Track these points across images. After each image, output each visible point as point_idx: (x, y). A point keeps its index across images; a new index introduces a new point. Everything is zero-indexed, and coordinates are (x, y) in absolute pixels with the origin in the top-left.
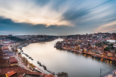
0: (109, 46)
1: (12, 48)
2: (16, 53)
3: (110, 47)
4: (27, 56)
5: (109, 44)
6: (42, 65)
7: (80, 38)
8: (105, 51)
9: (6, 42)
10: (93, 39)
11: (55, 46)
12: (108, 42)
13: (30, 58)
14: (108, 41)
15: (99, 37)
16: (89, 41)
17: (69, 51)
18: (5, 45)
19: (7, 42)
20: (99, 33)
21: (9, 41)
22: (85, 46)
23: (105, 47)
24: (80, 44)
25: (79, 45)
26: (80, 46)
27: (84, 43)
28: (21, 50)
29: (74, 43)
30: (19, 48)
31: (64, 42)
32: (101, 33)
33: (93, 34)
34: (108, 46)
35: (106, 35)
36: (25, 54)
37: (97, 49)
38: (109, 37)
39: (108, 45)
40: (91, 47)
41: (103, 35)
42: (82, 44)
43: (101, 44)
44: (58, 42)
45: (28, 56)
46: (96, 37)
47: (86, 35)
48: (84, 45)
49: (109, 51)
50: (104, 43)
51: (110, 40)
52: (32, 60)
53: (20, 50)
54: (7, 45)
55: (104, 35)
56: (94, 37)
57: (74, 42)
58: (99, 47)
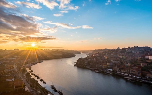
0: (148, 65)
1: (18, 67)
2: (23, 73)
3: (150, 65)
4: (37, 78)
5: (148, 61)
6: (57, 90)
7: (109, 53)
8: (143, 71)
9: (10, 59)
10: (126, 55)
11: (76, 64)
12: (148, 59)
13: (41, 80)
14: (147, 57)
15: (135, 52)
16: (121, 57)
17: (94, 71)
18: (9, 63)
19: (12, 59)
20: (135, 46)
21: (15, 57)
22: (116, 65)
23: (143, 66)
24: (110, 61)
25: (107, 63)
26: (109, 65)
27: (115, 61)
28: (30, 70)
29: (101, 61)
30: (27, 67)
31: (88, 59)
32: (137, 46)
33: (127, 48)
34: (146, 65)
35: (144, 50)
36: (35, 75)
37: (132, 68)
38: (149, 52)
39: (147, 63)
40: (124, 66)
41: (140, 50)
42: (112, 62)
43: (137, 61)
44: (79, 59)
45: (39, 78)
46: (131, 52)
47: (117, 50)
48: (114, 63)
49: (149, 72)
50: (142, 61)
51: (150, 57)
52: (44, 83)
53: (28, 69)
54: (12, 63)
55: (142, 49)
56: (128, 53)
57: (101, 59)
58: (135, 65)
